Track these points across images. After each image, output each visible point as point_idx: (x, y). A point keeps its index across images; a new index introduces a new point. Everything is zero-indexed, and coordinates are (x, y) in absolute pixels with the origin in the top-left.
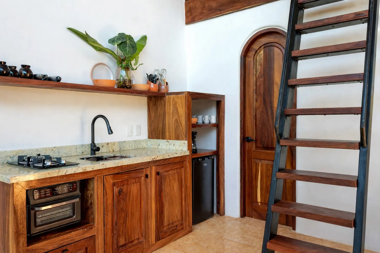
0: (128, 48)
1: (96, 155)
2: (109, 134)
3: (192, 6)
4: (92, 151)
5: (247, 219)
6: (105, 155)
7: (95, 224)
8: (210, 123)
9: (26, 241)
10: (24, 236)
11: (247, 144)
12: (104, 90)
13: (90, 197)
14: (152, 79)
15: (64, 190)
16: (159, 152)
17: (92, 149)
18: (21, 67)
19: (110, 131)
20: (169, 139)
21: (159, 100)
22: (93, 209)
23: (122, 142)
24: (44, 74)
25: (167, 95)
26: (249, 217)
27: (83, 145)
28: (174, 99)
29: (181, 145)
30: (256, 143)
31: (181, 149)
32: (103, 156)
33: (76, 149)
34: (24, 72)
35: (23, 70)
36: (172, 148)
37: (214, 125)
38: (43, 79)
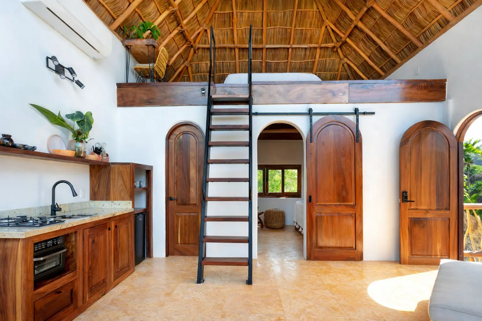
0: (85, 125)
1: (56, 215)
2: (74, 196)
3: (124, 93)
4: (53, 211)
5: (170, 257)
6: (67, 214)
7: (77, 269)
8: (140, 187)
9: (33, 286)
10: (32, 282)
11: (170, 202)
12: (69, 160)
13: (70, 248)
14: (98, 151)
15: (54, 243)
16: (103, 211)
17: (52, 210)
18: (2, 136)
19: (75, 194)
20: (114, 200)
21: (103, 169)
22: (74, 258)
23: (71, 203)
24: (25, 144)
25: (111, 164)
26: (172, 255)
27: (40, 207)
28: (119, 169)
29: (126, 204)
30: (177, 201)
31: (126, 207)
32: (65, 216)
33: (35, 210)
34: (6, 141)
35: (5, 139)
36: (117, 207)
37: (144, 188)
38: (22, 148)
